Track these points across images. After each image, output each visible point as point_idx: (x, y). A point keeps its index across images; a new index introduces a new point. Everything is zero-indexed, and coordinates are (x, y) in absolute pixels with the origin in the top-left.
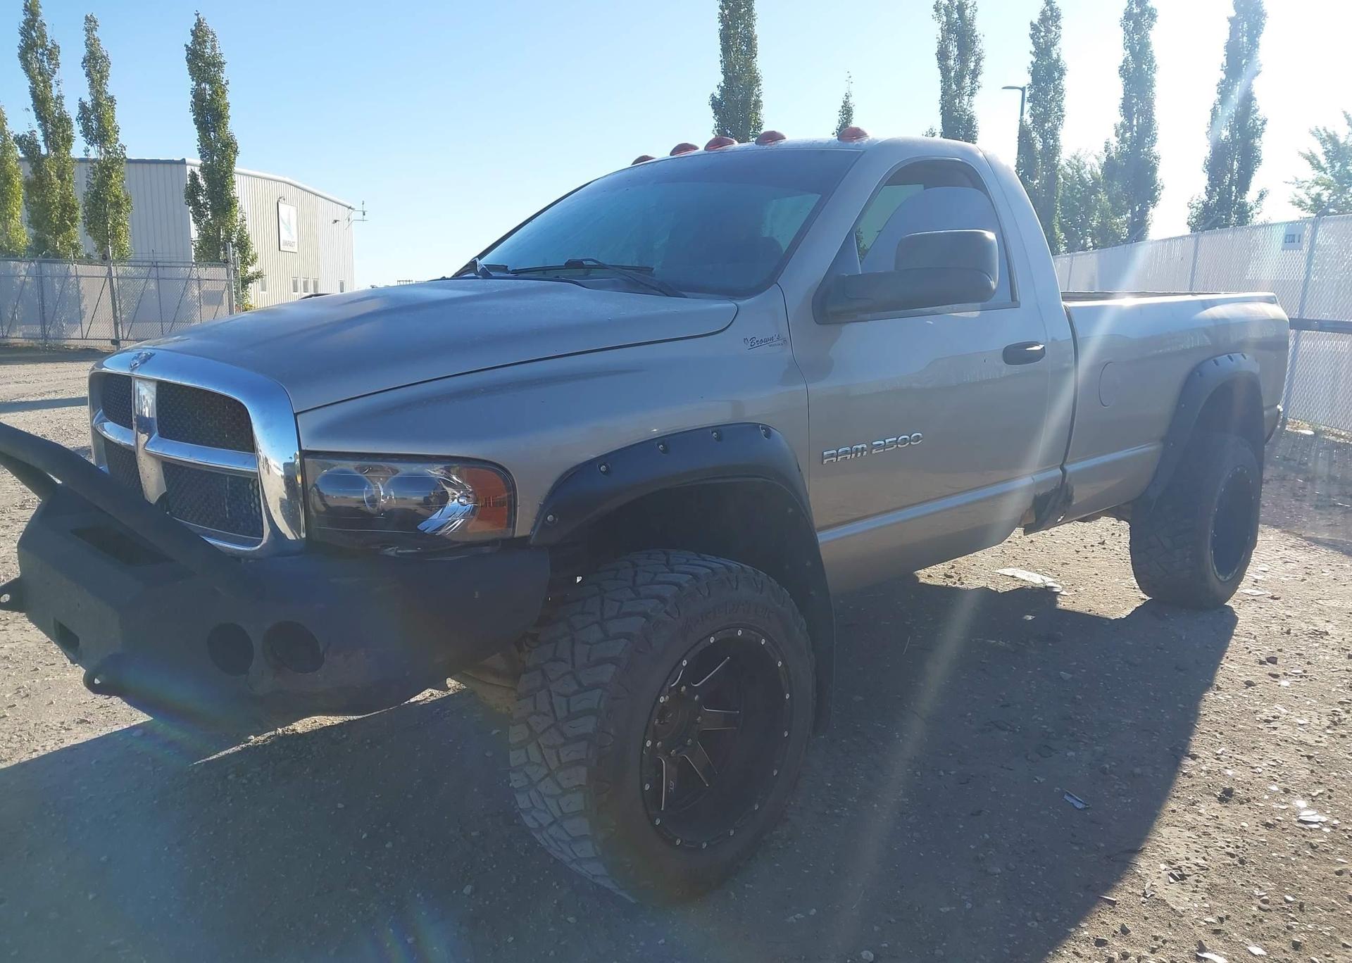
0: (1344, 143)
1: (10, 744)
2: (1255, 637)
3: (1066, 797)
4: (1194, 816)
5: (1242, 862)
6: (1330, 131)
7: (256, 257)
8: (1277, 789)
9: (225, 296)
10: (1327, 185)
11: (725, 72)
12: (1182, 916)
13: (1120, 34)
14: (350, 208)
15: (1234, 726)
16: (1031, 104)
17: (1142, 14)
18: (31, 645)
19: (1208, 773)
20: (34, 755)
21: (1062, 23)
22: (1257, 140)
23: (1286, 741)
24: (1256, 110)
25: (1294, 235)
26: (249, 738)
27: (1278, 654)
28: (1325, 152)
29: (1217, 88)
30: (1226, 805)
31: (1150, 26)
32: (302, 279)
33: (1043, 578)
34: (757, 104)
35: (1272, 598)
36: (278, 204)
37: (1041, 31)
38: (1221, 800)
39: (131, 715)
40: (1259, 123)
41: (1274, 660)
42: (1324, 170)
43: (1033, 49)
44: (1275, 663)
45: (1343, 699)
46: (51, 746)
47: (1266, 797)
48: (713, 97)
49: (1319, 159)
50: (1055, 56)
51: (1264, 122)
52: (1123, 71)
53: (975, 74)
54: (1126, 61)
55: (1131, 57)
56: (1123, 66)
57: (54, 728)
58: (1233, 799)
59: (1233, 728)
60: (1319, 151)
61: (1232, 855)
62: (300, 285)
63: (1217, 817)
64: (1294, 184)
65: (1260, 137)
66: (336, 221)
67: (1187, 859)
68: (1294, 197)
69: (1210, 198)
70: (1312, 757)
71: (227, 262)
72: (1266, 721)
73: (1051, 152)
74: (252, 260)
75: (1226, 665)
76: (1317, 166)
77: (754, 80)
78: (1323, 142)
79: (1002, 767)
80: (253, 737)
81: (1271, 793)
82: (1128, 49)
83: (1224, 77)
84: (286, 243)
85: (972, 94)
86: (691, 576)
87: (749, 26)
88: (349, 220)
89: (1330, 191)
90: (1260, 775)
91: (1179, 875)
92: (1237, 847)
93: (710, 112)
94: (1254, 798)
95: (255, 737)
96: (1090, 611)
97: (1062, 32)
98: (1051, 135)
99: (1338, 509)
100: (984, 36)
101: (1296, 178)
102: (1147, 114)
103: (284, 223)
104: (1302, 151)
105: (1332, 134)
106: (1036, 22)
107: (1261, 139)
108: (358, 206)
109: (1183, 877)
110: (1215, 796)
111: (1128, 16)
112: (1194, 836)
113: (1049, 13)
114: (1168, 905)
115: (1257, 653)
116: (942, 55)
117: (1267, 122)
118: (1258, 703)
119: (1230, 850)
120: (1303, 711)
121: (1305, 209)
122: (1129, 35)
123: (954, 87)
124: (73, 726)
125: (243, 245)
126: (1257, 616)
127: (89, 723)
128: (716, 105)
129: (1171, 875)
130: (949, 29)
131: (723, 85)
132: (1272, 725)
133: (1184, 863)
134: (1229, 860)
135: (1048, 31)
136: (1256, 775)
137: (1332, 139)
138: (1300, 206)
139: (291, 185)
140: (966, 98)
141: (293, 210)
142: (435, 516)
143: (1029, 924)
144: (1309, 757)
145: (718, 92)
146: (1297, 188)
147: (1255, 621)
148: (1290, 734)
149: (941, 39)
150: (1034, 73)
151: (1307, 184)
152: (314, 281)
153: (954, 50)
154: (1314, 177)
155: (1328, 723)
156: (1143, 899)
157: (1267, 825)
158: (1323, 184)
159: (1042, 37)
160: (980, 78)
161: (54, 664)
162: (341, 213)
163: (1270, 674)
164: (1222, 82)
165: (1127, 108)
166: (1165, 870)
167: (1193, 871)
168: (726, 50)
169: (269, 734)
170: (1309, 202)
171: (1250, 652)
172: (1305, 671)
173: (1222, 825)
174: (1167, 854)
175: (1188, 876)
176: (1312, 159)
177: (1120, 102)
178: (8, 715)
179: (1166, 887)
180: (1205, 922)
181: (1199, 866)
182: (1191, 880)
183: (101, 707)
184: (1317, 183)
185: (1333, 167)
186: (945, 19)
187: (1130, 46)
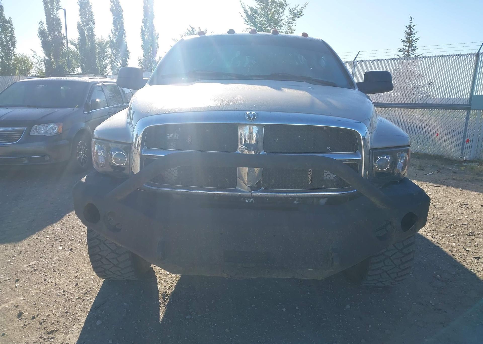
16: (81, 17)
24: (155, 30)
29: (142, 21)
51: (158, 34)
52: (112, 10)
54: (112, 7)
55: (113, 5)
56: (111, 8)
69: (145, 57)
73: (92, 35)
82: (112, 3)
83: (144, 18)
98: (91, 30)
102: (122, 27)
140: (55, 10)
150: (81, 5)
164: (144, 19)
165: (115, 23)
177: (112, 21)
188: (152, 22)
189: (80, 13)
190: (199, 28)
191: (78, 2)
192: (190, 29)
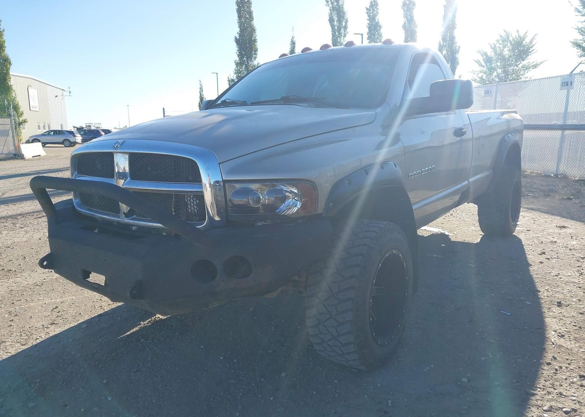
0: (490, 56)
1: (22, 337)
2: (531, 245)
3: (501, 311)
4: (552, 313)
5: (580, 328)
6: (484, 51)
7: (23, 113)
8: (576, 300)
9: (10, 132)
10: (484, 73)
11: (240, 27)
12: (572, 350)
13: (402, 12)
14: (63, 90)
15: (546, 279)
16: (369, 40)
17: (410, 3)
18: (3, 293)
19: (548, 297)
20: (38, 341)
21: (378, 7)
22: (457, 55)
23: (568, 282)
24: (456, 43)
25: (488, 91)
26: (141, 323)
27: (544, 251)
28: (483, 59)
30: (561, 308)
31: (413, 9)
32: (42, 124)
33: (439, 229)
34: (255, 41)
35: (528, 230)
36: (28, 88)
37: (371, 10)
38: (558, 306)
39: (75, 318)
40: (457, 48)
41: (544, 253)
42: (483, 66)
43: (368, 18)
44: (545, 254)
45: (578, 265)
46: (44, 337)
47: (574, 303)
48: (236, 38)
49: (481, 62)
50: (377, 21)
51: (459, 48)
52: (404, 27)
53: (345, 28)
54: (405, 23)
55: (406, 21)
56: (404, 25)
57: (40, 328)
58: (562, 305)
59: (545, 279)
60: (481, 59)
61: (575, 326)
62: (42, 127)
63: (561, 312)
64: (472, 72)
65: (458, 54)
66: (56, 96)
67: (560, 329)
68: (472, 78)
70: (581, 287)
71: (10, 116)
72: (556, 276)
74: (22, 115)
75: (528, 256)
76: (481, 65)
77: (253, 30)
78: (482, 55)
79: (469, 302)
80: (142, 322)
81: (574, 302)
82: (405, 18)
84: (33, 107)
85: (345, 36)
86: (378, 228)
87: (249, 7)
88: (63, 96)
89: (486, 75)
90: (566, 296)
91: (561, 335)
92: (575, 323)
93: (235, 44)
94: (570, 304)
95: (143, 322)
96: (464, 240)
97: (379, 11)
99: (529, 196)
100: (347, 12)
101: (473, 70)
103: (32, 97)
104: (475, 59)
105: (485, 52)
106: (368, 7)
107: (459, 54)
108: (66, 89)
109: (563, 336)
110: (555, 305)
111: (404, 4)
112: (557, 321)
113: (373, 3)
114: (564, 347)
115: (536, 251)
116: (331, 20)
117: (460, 48)
118: (549, 269)
119: (573, 324)
120: (567, 271)
121: (477, 82)
122: (405, 12)
123: (337, 33)
124: (49, 326)
125: (16, 108)
126: (526, 237)
127: (57, 324)
128: (237, 41)
129: (558, 336)
130: (333, 9)
131: (239, 32)
132: (559, 277)
133: (560, 331)
134: (575, 328)
135: (374, 10)
136: (565, 296)
137: (486, 54)
138: (475, 81)
139: (34, 79)
140: (342, 38)
141: (36, 91)
142: (282, 207)
143: (518, 360)
144: (580, 287)
145: (238, 35)
146: (474, 74)
147: (528, 239)
148: (568, 280)
149: (330, 14)
150: (369, 28)
151: (477, 73)
152: (48, 125)
153: (336, 18)
154: (480, 70)
155: (578, 275)
156: (553, 346)
157: (581, 313)
158: (483, 72)
159: (371, 13)
160: (347, 29)
161: (21, 300)
162: (59, 93)
163: (546, 258)
166: (555, 334)
167: (565, 333)
168: (240, 17)
169: (148, 321)
170: (478, 79)
171: (533, 251)
172: (558, 256)
173: (564, 315)
174: (552, 328)
175: (565, 335)
176: (478, 62)
178: (13, 324)
179: (559, 340)
180: (581, 351)
181: (566, 331)
182: (566, 336)
183: (58, 316)
184: (481, 72)
185: (487, 65)
186: (331, 5)
187: (406, 16)
188: (453, 32)
189: (369, 37)
190: (518, 31)
191: (367, 25)
192: (503, 34)
